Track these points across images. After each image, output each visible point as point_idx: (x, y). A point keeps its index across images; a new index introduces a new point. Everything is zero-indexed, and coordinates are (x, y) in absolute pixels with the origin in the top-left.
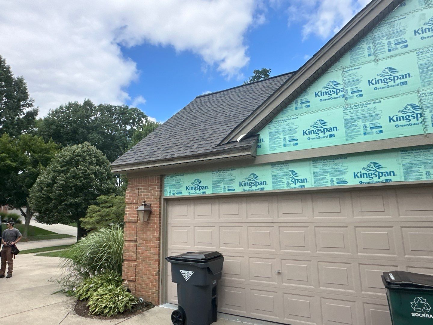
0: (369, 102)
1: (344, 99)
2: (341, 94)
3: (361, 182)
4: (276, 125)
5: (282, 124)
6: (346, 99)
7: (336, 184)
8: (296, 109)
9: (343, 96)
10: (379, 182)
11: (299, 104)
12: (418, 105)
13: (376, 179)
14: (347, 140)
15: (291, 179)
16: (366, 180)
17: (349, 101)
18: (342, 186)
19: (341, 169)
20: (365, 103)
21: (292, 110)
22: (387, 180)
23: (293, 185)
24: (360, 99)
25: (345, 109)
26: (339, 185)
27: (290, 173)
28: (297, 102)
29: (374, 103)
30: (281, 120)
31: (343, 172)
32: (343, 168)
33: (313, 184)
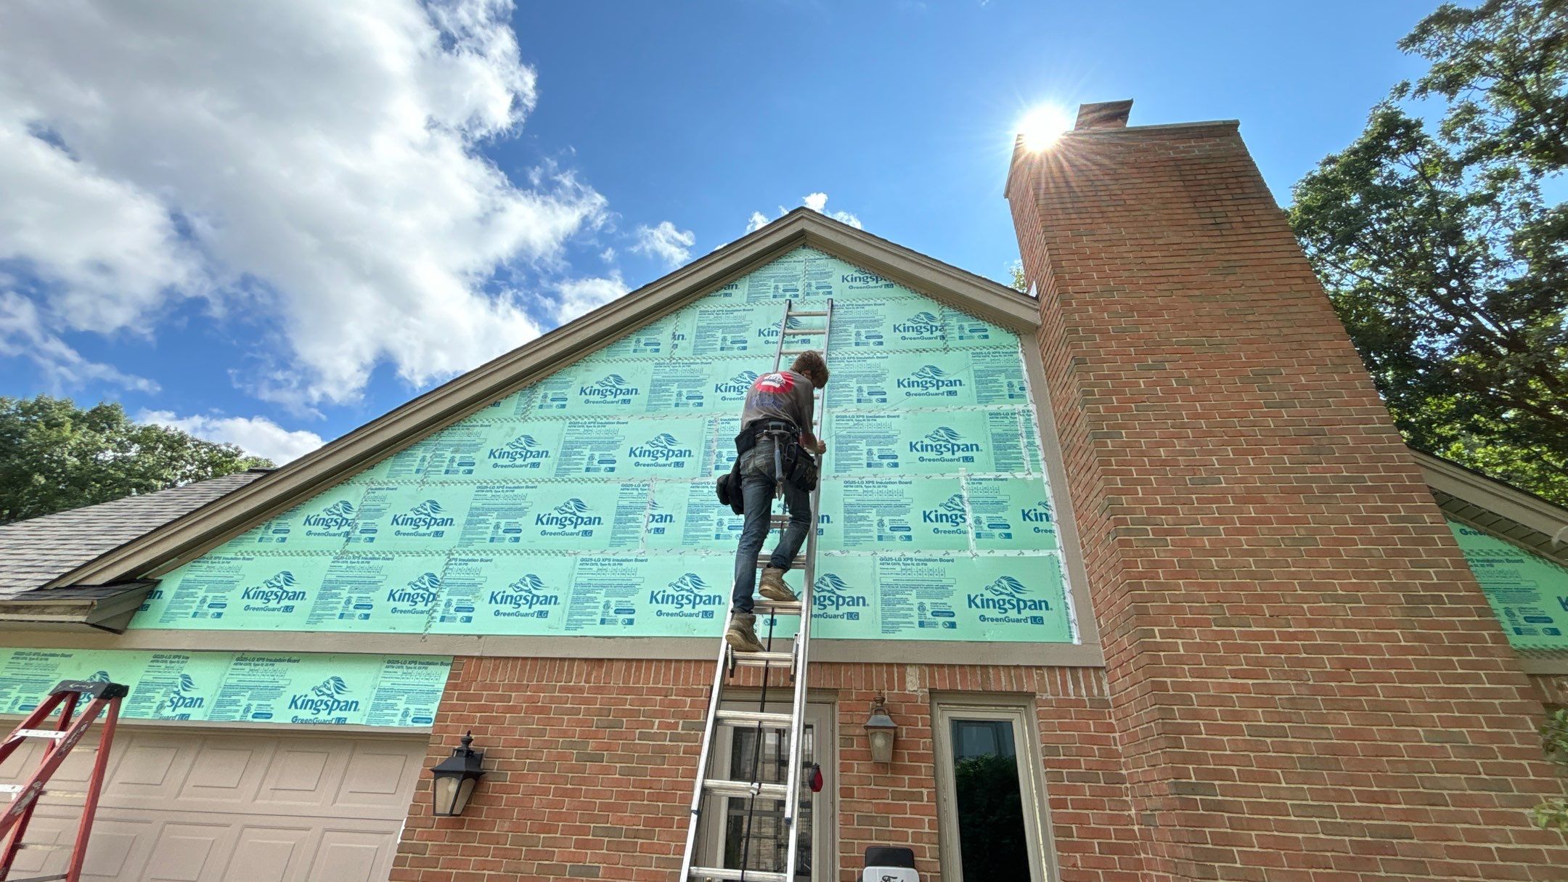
0: (377, 556)
1: (345, 539)
2: (346, 528)
3: (295, 719)
4: (205, 565)
5: (217, 565)
6: (348, 540)
7: (249, 718)
8: (261, 540)
9: (348, 533)
10: (324, 723)
11: (270, 532)
12: (439, 577)
13: (323, 716)
14: (308, 623)
15: (172, 695)
16: (306, 714)
17: (352, 547)
18: (261, 723)
19: (276, 684)
20: (370, 556)
21: (251, 543)
22: (339, 719)
23: (167, 712)
24: (370, 546)
25: (337, 559)
26: (255, 720)
27: (180, 679)
28: (268, 527)
29: (384, 559)
30: (220, 558)
31: (276, 691)
32: (282, 683)
33: (209, 714)
